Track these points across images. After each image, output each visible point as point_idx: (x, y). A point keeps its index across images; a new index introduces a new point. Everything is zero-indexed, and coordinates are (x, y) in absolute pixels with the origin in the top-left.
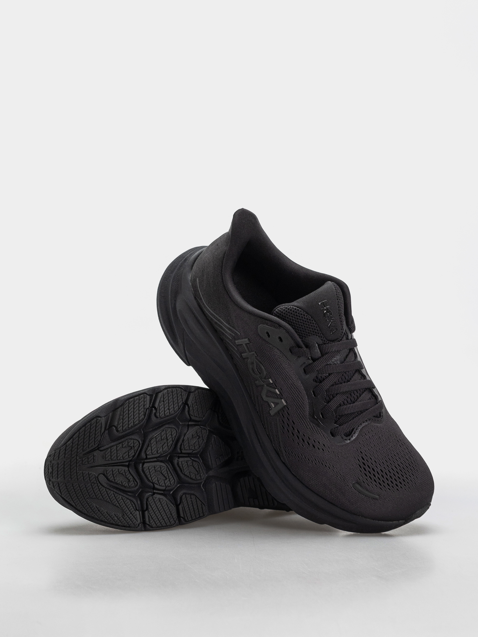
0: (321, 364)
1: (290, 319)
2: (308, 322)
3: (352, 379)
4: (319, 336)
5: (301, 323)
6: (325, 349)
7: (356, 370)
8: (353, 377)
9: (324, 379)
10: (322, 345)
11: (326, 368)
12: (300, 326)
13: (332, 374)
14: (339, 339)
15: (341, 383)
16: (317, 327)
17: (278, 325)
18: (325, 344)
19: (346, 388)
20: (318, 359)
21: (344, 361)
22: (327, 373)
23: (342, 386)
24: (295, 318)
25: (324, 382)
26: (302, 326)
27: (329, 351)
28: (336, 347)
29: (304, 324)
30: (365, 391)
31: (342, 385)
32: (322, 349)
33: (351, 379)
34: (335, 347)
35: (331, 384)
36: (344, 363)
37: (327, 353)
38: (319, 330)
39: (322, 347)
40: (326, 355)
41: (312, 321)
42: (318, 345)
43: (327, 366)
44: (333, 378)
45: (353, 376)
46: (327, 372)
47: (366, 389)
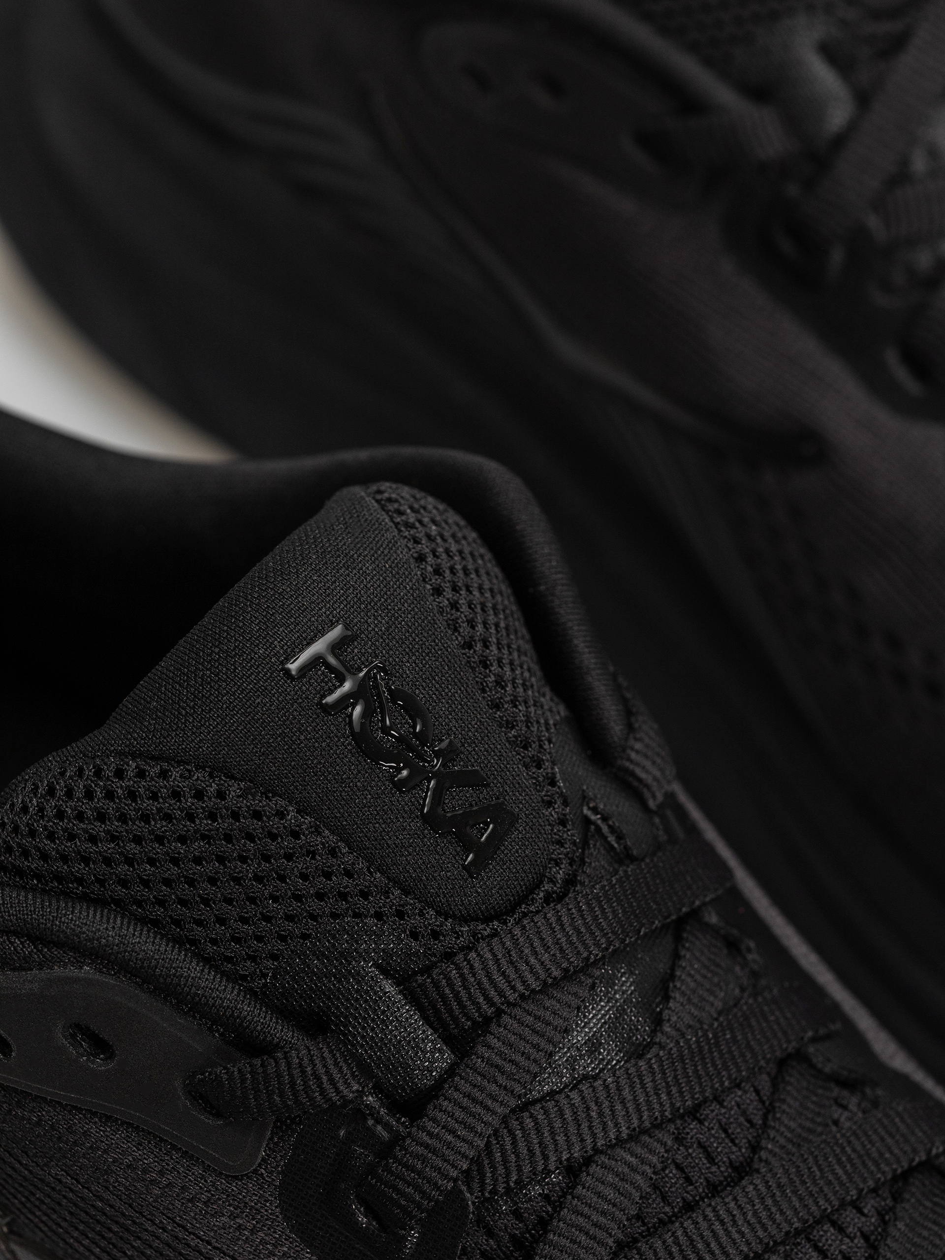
0: (470, 1120)
1: (108, 861)
2: (250, 837)
3: (763, 1143)
4: (379, 916)
5: (198, 861)
6: (463, 993)
7: (782, 1063)
8: (765, 1125)
9: (544, 1223)
10: (427, 970)
11: (526, 1136)
12: (205, 888)
13: (588, 1161)
14: (552, 881)
15: (689, 1207)
16: (333, 852)
17: (30, 937)
18: (449, 956)
19: (736, 1236)
20: (436, 1090)
21: (654, 1032)
22: (549, 1173)
23: (704, 1225)
24: (138, 840)
25: (551, 1243)
26: (213, 881)
27: (497, 999)
28: (540, 949)
29: (221, 860)
30: (897, 1197)
31: (700, 1219)
32: (440, 1005)
33: (755, 1148)
34: (535, 953)
35: (610, 1241)
36: (654, 1050)
37: (487, 1020)
38: (361, 865)
39: (436, 985)
40: (490, 1038)
41: (281, 815)
42: (403, 981)
43: (531, 1116)
44: (611, 1194)
45: (765, 1118)
46: (546, 1158)
47: (906, 1176)
